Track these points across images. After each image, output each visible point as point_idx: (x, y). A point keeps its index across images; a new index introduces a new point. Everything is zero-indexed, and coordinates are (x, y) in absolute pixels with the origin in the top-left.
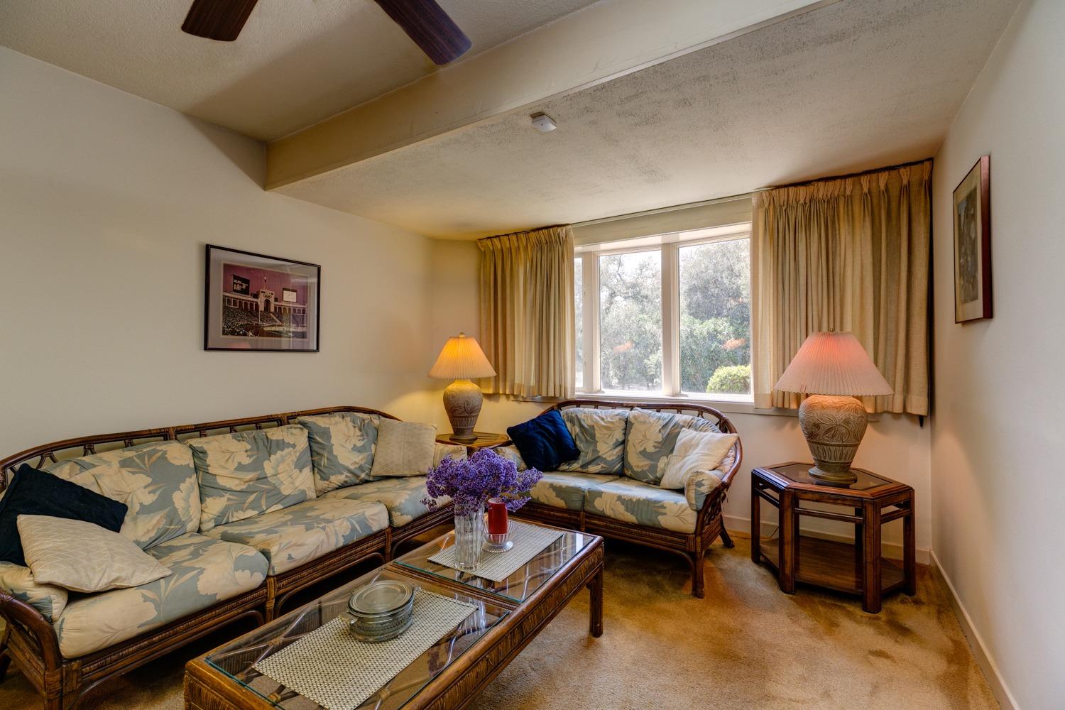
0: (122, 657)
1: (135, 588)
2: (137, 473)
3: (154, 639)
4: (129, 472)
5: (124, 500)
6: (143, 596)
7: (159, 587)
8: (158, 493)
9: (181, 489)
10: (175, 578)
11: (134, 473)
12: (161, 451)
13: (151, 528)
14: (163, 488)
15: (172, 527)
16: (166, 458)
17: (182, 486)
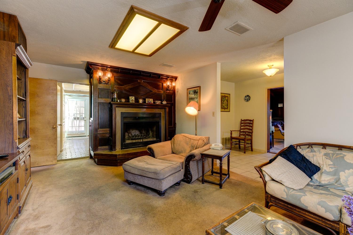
0: (279, 203)
1: (284, 186)
2: (328, 159)
3: (289, 206)
4: (325, 157)
5: (320, 166)
6: (284, 189)
7: (290, 190)
8: (333, 169)
9: (345, 172)
10: (296, 191)
11: (327, 159)
12: (343, 154)
13: (326, 180)
14: (336, 168)
15: (336, 184)
16: (344, 158)
17: (347, 171)
